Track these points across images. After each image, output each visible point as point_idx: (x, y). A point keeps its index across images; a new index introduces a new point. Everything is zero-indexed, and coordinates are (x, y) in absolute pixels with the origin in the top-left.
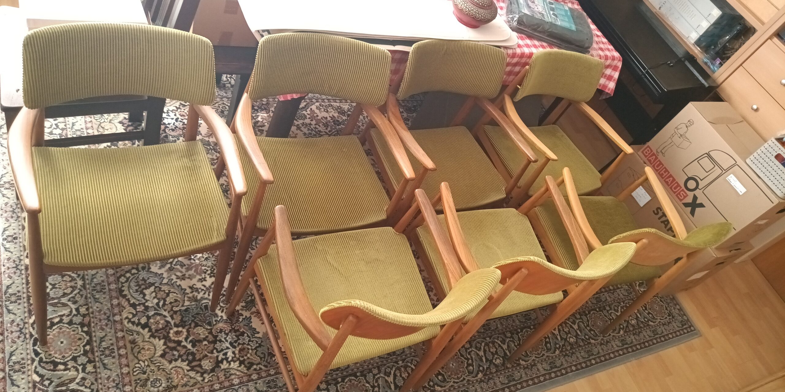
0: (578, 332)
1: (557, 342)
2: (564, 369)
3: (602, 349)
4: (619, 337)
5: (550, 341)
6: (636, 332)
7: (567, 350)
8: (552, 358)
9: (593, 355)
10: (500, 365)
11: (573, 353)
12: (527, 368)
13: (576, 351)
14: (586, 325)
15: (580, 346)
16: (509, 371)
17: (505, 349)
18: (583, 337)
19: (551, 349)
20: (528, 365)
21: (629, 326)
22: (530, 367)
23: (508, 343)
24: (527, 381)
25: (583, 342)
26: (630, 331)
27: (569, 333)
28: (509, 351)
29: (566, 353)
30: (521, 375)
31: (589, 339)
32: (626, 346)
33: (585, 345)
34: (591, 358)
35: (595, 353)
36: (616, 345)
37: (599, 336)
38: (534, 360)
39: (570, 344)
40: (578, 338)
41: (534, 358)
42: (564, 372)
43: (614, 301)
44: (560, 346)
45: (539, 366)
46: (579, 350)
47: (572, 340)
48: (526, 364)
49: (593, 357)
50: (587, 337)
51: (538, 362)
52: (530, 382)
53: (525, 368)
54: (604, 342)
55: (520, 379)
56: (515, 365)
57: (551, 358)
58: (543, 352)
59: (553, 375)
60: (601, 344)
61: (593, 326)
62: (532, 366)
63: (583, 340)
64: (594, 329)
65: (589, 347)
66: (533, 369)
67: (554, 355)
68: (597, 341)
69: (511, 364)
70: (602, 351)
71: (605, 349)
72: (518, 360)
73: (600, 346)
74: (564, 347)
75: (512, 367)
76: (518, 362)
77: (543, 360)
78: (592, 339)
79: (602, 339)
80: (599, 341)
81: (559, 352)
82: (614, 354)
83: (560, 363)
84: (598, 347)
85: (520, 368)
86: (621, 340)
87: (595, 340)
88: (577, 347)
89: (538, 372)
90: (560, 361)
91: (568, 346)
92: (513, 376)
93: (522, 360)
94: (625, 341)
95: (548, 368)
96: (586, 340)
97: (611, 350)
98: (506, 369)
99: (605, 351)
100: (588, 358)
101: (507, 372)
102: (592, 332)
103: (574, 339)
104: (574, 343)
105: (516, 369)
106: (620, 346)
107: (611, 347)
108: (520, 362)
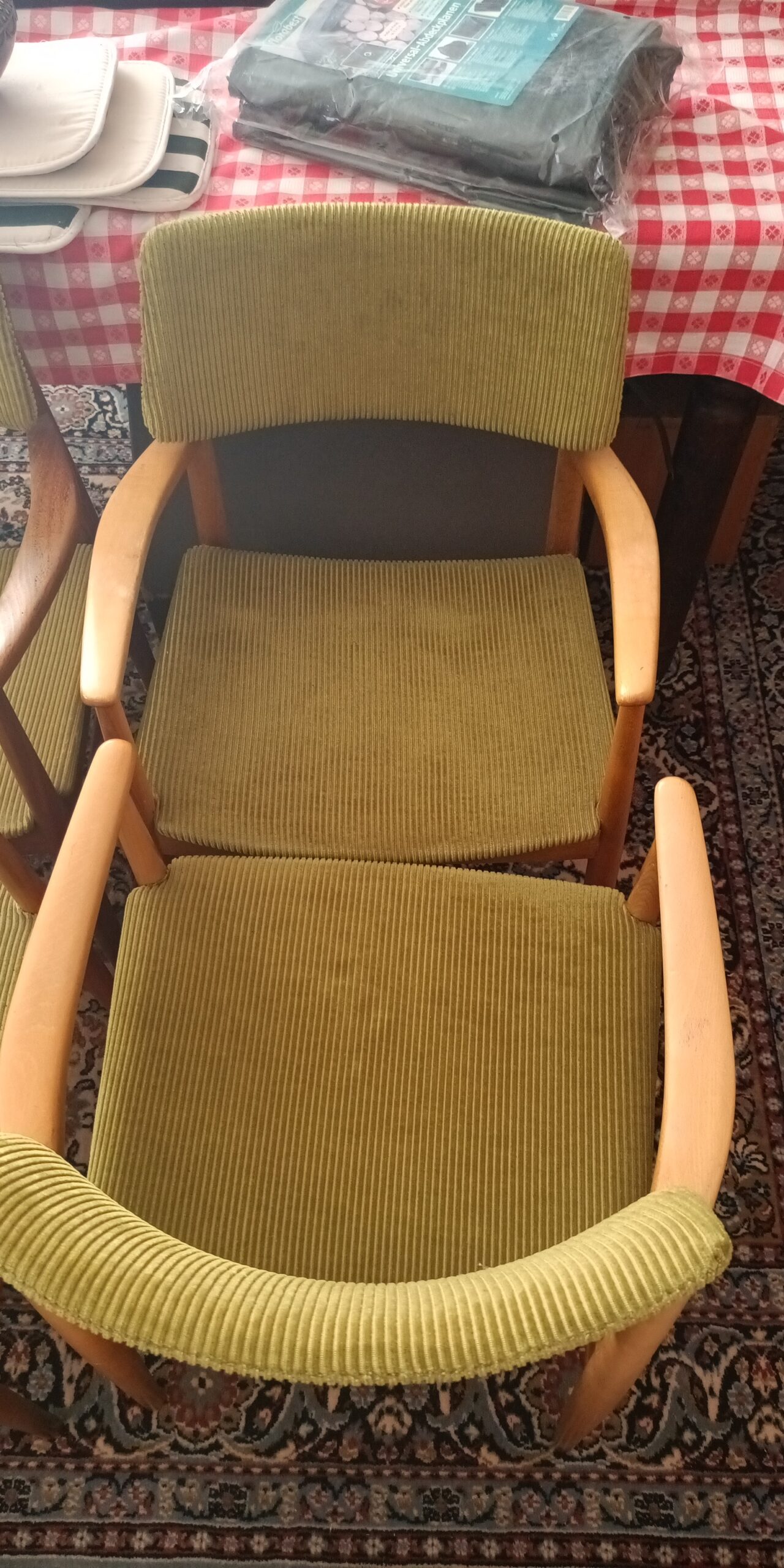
1: (313, 1414)
2: (269, 1532)
3: (516, 1508)
4: (642, 1479)
5: (282, 1400)
6: (756, 1483)
7: (335, 1458)
8: (247, 1471)
9: (451, 1515)
11: (360, 1480)
12: (110, 1477)
13: (378, 1475)
15: (413, 1461)
16: (22, 1467)
17: (66, 1374)
18: (451, 1429)
19: (267, 1431)
20: (117, 1467)
21: (736, 1443)
22: (121, 1478)
24: (70, 1529)
25: (437, 1447)
26: (723, 1467)
28: (77, 1388)
29: (322, 1472)
30: (64, 1498)
31: (476, 1446)
32: (651, 1530)
33: (439, 1462)
34: (434, 1526)
35: (465, 1513)
36: (603, 1509)
37: (537, 1446)
38: (159, 1455)
39: (368, 1435)
40: (424, 1423)
41: (164, 1446)
42: (259, 1543)
43: (721, 1316)
44: (316, 1431)
45: (165, 1488)
46: (397, 1474)
47: (389, 1423)
48: (112, 1461)
49: (447, 1526)
50: (473, 1432)
51: (173, 1467)
52: (82, 1540)
53: (97, 1474)
54: (547, 1477)
55: (46, 1511)
56: (68, 1450)
57: (238, 1469)
58: (221, 1437)
59: (201, 1541)
60: (528, 1482)
61: (537, 1392)
62: (135, 1475)
63: (441, 1438)
64: (533, 1410)
65: (453, 1476)
66: (131, 1490)
67: (264, 1459)
68: (509, 1465)
69: (52, 1440)
70: (507, 1514)
71: (531, 1510)
72: (92, 1437)
73: (513, 1490)
74: (329, 1444)
75: (48, 1453)
76: (84, 1442)
77: (199, 1468)
78: (494, 1448)
79: (546, 1463)
80: (523, 1464)
81: (294, 1457)
82: (564, 1547)
83: (265, 1502)
84: (497, 1491)
85: (79, 1469)
86: (641, 1498)
87: (504, 1456)
88: (392, 1462)
89: (142, 1510)
90: (271, 1494)
91: (352, 1443)
92: (25, 1490)
93: (110, 1440)
94: (668, 1506)
95: (200, 1507)
96: (460, 1446)
97: (559, 1525)
98: (17, 1454)
99: (523, 1520)
100: (417, 1521)
101: (13, 1468)
102: (513, 1420)
103: (402, 1424)
104: (388, 1441)
105: (57, 1467)
106: (618, 1522)
107: (566, 1511)
108: (94, 1443)
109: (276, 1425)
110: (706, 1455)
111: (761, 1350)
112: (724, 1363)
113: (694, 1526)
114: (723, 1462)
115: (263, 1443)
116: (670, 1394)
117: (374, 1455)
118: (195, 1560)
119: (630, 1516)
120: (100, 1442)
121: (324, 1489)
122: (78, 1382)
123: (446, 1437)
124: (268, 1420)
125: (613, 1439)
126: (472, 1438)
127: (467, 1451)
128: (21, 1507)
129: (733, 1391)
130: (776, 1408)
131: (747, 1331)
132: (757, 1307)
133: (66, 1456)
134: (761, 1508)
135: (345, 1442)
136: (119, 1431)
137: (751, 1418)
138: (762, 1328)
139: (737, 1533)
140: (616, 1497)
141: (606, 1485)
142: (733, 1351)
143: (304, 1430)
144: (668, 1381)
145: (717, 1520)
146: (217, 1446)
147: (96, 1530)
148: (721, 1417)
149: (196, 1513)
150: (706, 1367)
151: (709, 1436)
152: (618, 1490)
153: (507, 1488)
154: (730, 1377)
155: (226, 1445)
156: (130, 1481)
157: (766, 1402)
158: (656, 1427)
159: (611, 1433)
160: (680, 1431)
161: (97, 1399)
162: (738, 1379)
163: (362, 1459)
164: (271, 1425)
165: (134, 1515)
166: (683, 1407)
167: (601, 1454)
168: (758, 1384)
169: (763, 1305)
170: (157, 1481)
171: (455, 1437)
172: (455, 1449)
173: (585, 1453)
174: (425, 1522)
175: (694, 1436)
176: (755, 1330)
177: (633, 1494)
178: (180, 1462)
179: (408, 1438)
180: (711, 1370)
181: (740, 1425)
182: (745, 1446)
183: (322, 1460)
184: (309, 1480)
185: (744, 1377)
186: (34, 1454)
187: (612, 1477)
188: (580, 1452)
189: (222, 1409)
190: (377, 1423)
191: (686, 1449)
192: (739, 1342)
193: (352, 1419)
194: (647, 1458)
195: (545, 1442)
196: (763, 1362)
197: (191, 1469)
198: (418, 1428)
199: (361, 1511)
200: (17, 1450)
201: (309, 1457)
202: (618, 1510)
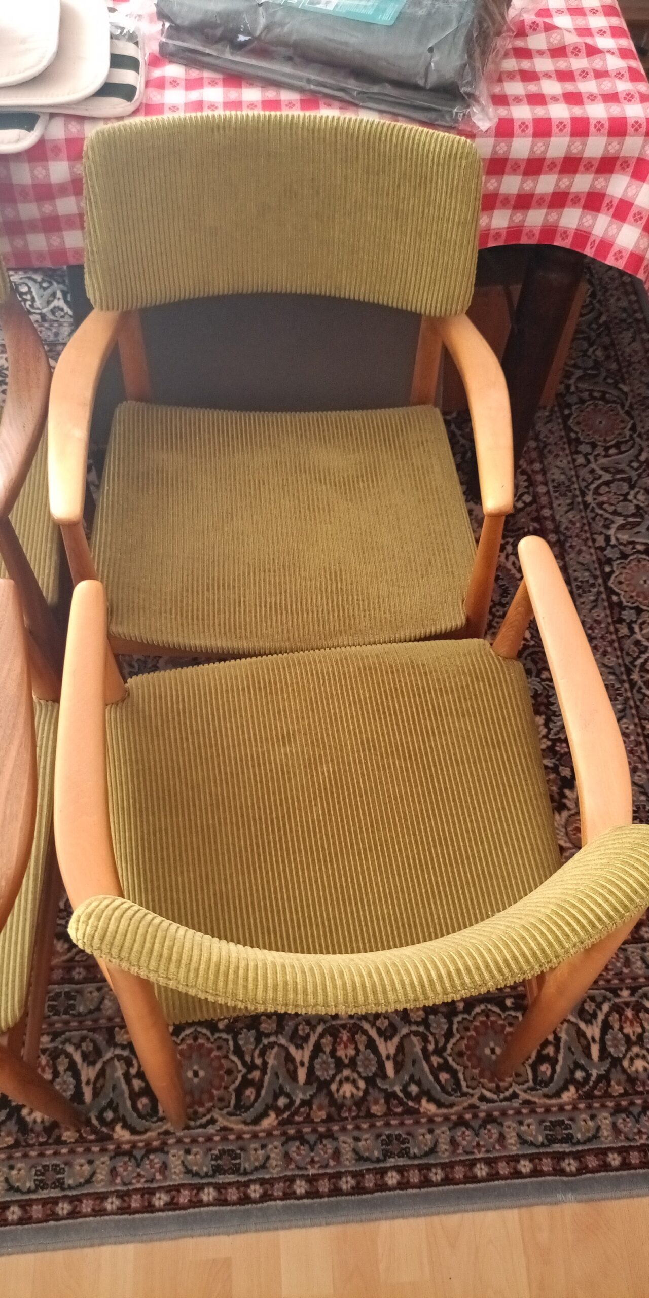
0: (390, 1068)
1: (287, 1088)
2: (262, 1182)
3: (453, 1142)
4: (548, 1110)
6: (632, 1103)
7: (308, 1120)
8: (239, 1137)
9: (404, 1153)
10: (38, 1128)
11: (330, 1135)
12: (129, 1154)
13: (344, 1129)
14: (431, 1047)
15: (370, 1115)
16: (56, 1154)
17: (84, 1078)
18: (397, 1088)
19: (252, 1106)
20: (134, 1146)
21: (615, 1075)
22: (138, 1154)
23: (105, 1063)
24: (102, 1197)
25: (387, 1102)
26: (607, 1095)
27: (353, 1063)
28: (94, 1089)
29: (299, 1131)
30: (93, 1174)
31: (417, 1099)
32: (557, 1148)
33: (390, 1114)
34: (391, 1162)
35: (415, 1151)
36: (519, 1136)
37: (464, 1094)
38: (167, 1133)
39: (332, 1101)
44: (292, 1102)
45: (175, 1157)
46: (358, 1128)
47: (348, 1089)
48: (128, 1142)
49: (401, 1162)
50: (414, 1089)
51: (179, 1141)
52: (112, 1204)
53: (119, 1153)
54: (475, 1116)
55: (80, 1185)
56: (92, 1137)
57: (232, 1137)
58: (216, 1114)
59: (208, 1195)
60: (461, 1122)
61: (461, 1054)
62: (149, 1150)
63: (390, 1096)
64: (458, 1068)
65: (402, 1124)
66: (147, 1162)
67: (251, 1128)
68: (444, 1111)
69: (79, 1131)
70: (447, 1147)
71: (465, 1143)
72: (111, 1125)
73: (450, 1129)
74: (302, 1110)
75: (76, 1141)
76: (105, 1130)
77: (201, 1139)
78: (431, 1099)
79: (472, 1107)
80: (454, 1109)
81: (275, 1123)
82: (493, 1167)
83: (257, 1159)
84: (437, 1131)
85: (104, 1150)
86: (548, 1124)
87: (439, 1105)
88: (354, 1118)
89: (158, 1177)
90: (261, 1153)
91: (320, 1108)
92: (62, 1171)
93: (126, 1126)
94: (568, 1127)
95: (205, 1169)
96: (405, 1100)
97: (488, 1151)
98: (51, 1144)
99: (460, 1151)
100: (378, 1160)
101: (49, 1156)
102: (444, 1077)
103: (358, 1088)
104: (348, 1102)
105: (85, 1150)
106: (532, 1144)
107: (492, 1140)
108: (113, 1130)
109: (260, 1100)
110: (594, 1087)
111: (627, 1004)
112: (601, 1017)
113: (589, 1140)
114: (606, 1091)
115: (249, 1115)
116: (562, 1045)
117: (339, 1115)
118: (206, 1209)
119: (540, 1139)
120: (118, 1128)
121: (302, 1144)
122: (95, 1083)
123: (394, 1095)
124: (252, 1098)
125: (523, 1084)
126: (414, 1094)
127: (411, 1104)
128: (60, 1184)
129: (608, 1037)
130: (642, 1047)
131: (615, 992)
132: (621, 973)
133: (91, 1141)
134: (637, 1121)
135: (314, 1107)
136: (133, 1118)
137: (624, 1056)
138: (627, 988)
139: (621, 1141)
140: (529, 1125)
141: (520, 1118)
142: (606, 1007)
143: (282, 1102)
144: (560, 1035)
145: (606, 1133)
146: (213, 1121)
147: (121, 1195)
148: (602, 1058)
149: (202, 1174)
150: (589, 1022)
151: (594, 1073)
152: (529, 1121)
153: (445, 1128)
154: (606, 1027)
155: (220, 1119)
156: (146, 1155)
157: (635, 1044)
158: (554, 1071)
159: (521, 1080)
160: (572, 1072)
161: (111, 1095)
162: (612, 1027)
163: (329, 1119)
164: (256, 1100)
165: (152, 1181)
166: (573, 1053)
167: (515, 1095)
168: (628, 1030)
169: (625, 971)
170: (167, 1153)
171: (401, 1095)
172: (401, 1103)
173: (502, 1096)
174: (384, 1160)
175: (583, 1074)
176: (621, 989)
177: (543, 1121)
178: (185, 1137)
179: (364, 1099)
180: (592, 1024)
181: (616, 1062)
182: (623, 1078)
183: (298, 1123)
184: (289, 1139)
185: (616, 1026)
186: (65, 1143)
187: (524, 1111)
188: (498, 1096)
189: (215, 1092)
190: (338, 1090)
191: (579, 1085)
192: (610, 1000)
193: (319, 1090)
194: (550, 1094)
195: (470, 1091)
196: (629, 1013)
197: (194, 1141)
198: (371, 1090)
199: (333, 1159)
200: (51, 1141)
201: (289, 1121)
202: (531, 1135)
